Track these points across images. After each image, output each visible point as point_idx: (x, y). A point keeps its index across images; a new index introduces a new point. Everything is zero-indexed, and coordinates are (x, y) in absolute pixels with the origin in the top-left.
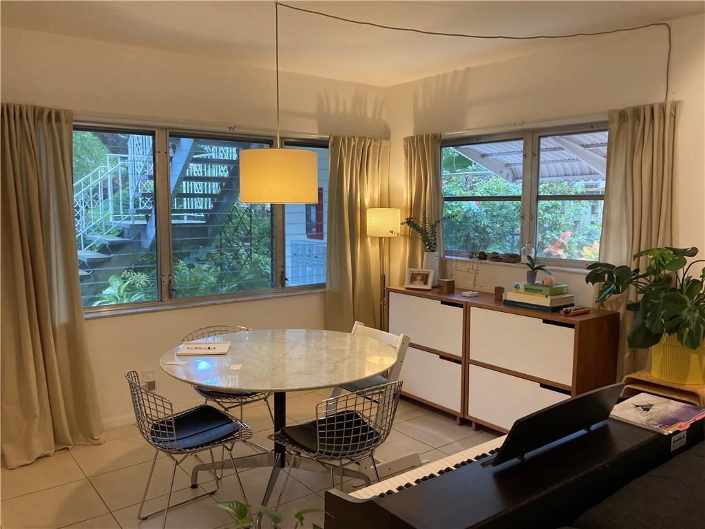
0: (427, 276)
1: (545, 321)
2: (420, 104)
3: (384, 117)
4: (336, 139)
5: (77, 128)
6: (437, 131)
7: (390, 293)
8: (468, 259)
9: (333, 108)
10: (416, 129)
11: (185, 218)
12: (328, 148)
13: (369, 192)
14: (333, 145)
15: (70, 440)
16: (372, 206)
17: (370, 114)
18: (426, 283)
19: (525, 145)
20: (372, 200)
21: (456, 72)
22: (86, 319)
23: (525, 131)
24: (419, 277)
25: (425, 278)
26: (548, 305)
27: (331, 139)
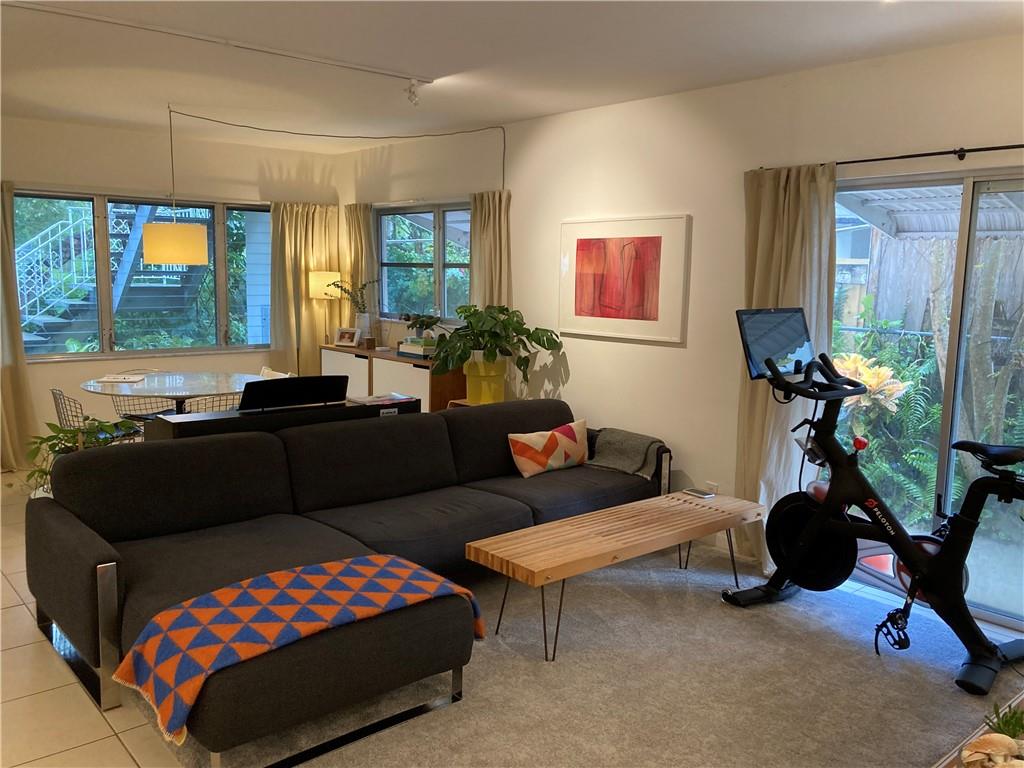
0: (353, 334)
1: (415, 366)
2: (360, 174)
3: (333, 183)
4: (277, 205)
5: (17, 195)
6: (368, 202)
7: (323, 351)
8: (397, 320)
9: (276, 176)
10: (357, 198)
11: (165, 282)
12: (269, 211)
13: (316, 256)
14: (275, 210)
15: (14, 464)
16: (319, 269)
17: (317, 180)
18: (352, 341)
19: (434, 217)
20: (319, 263)
21: (383, 148)
22: (29, 364)
23: (434, 205)
24: (347, 336)
25: (352, 336)
26: (422, 353)
27: (273, 205)
